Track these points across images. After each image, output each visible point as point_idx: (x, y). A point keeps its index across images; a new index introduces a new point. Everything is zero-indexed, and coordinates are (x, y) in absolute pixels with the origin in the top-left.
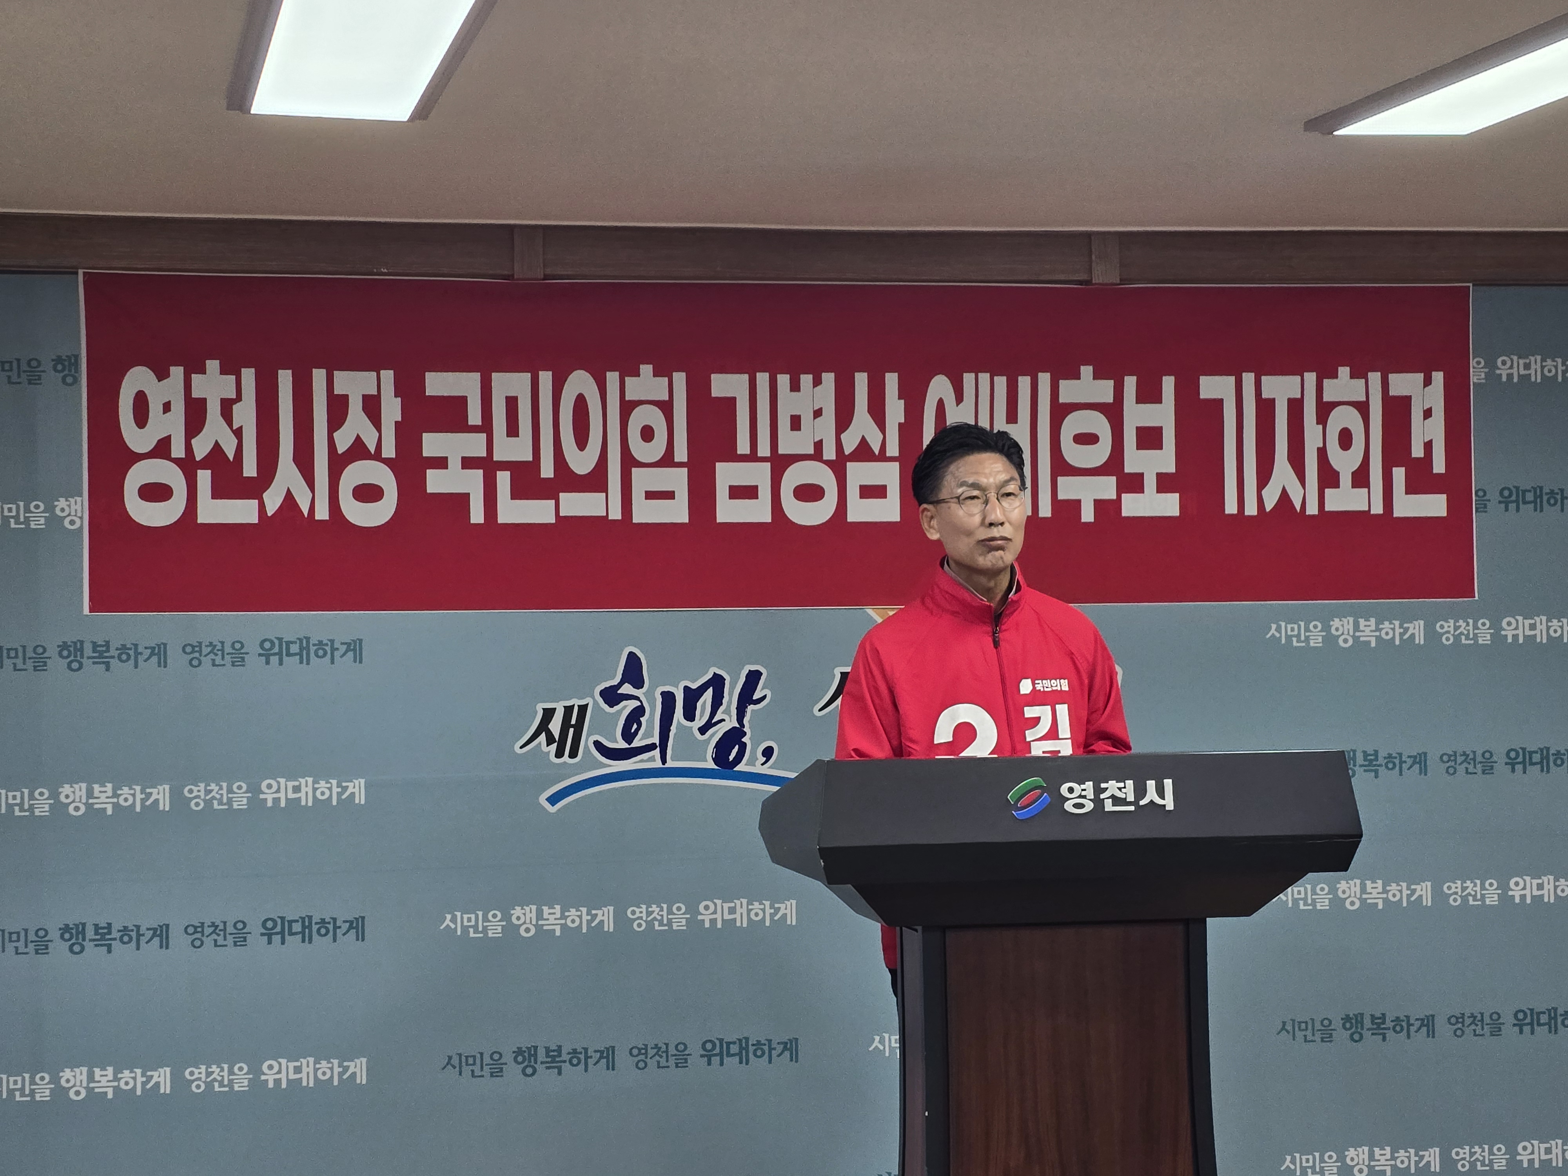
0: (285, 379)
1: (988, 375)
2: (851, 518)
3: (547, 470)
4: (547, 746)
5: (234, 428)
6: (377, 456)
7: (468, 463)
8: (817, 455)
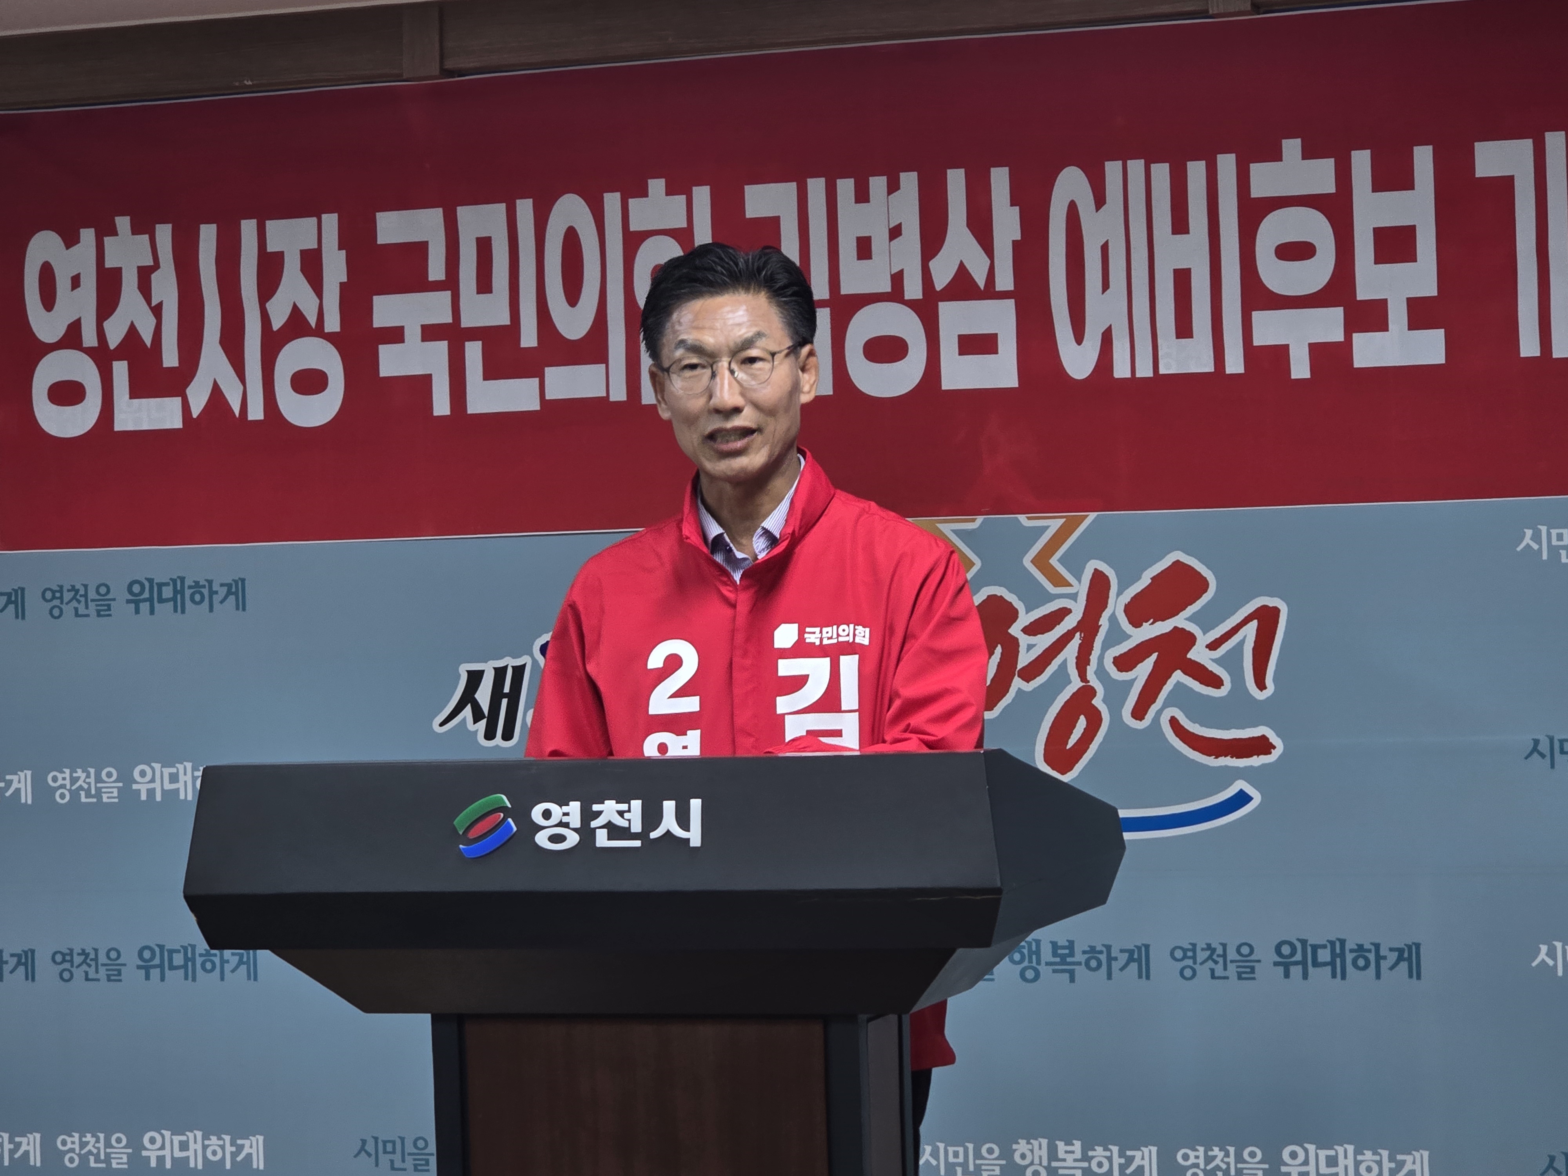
0: (208, 234)
1: (1142, 162)
2: (947, 384)
3: (529, 338)
4: (475, 723)
5: (153, 304)
6: (319, 331)
7: (430, 333)
8: (896, 294)
